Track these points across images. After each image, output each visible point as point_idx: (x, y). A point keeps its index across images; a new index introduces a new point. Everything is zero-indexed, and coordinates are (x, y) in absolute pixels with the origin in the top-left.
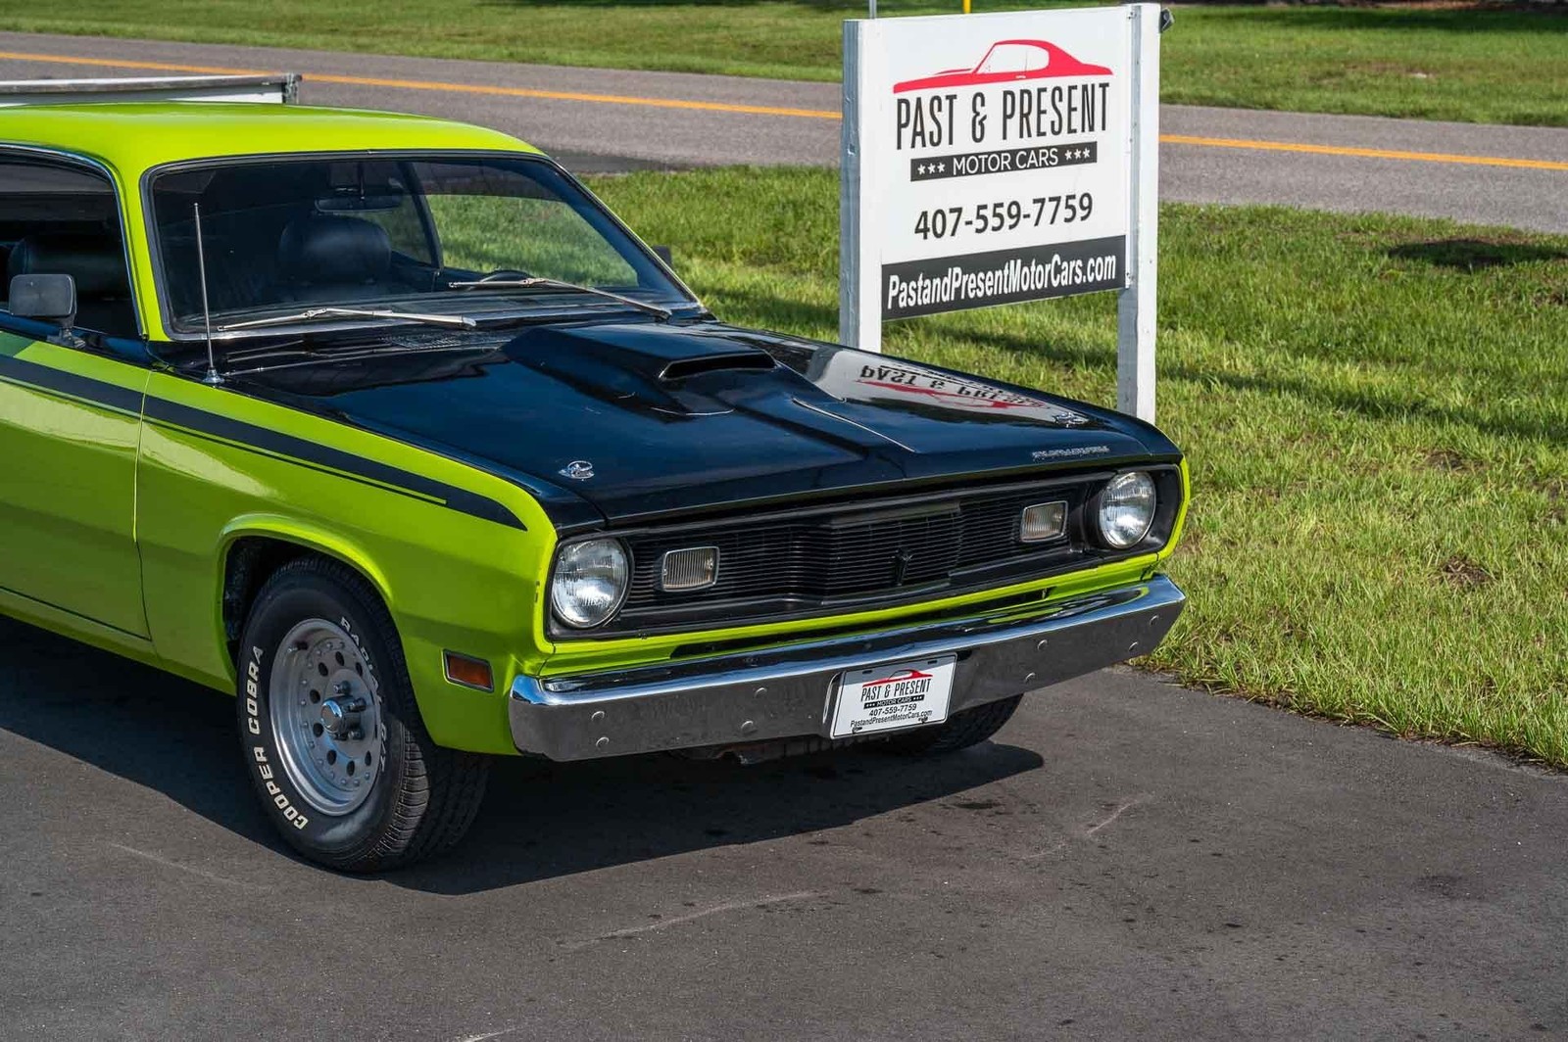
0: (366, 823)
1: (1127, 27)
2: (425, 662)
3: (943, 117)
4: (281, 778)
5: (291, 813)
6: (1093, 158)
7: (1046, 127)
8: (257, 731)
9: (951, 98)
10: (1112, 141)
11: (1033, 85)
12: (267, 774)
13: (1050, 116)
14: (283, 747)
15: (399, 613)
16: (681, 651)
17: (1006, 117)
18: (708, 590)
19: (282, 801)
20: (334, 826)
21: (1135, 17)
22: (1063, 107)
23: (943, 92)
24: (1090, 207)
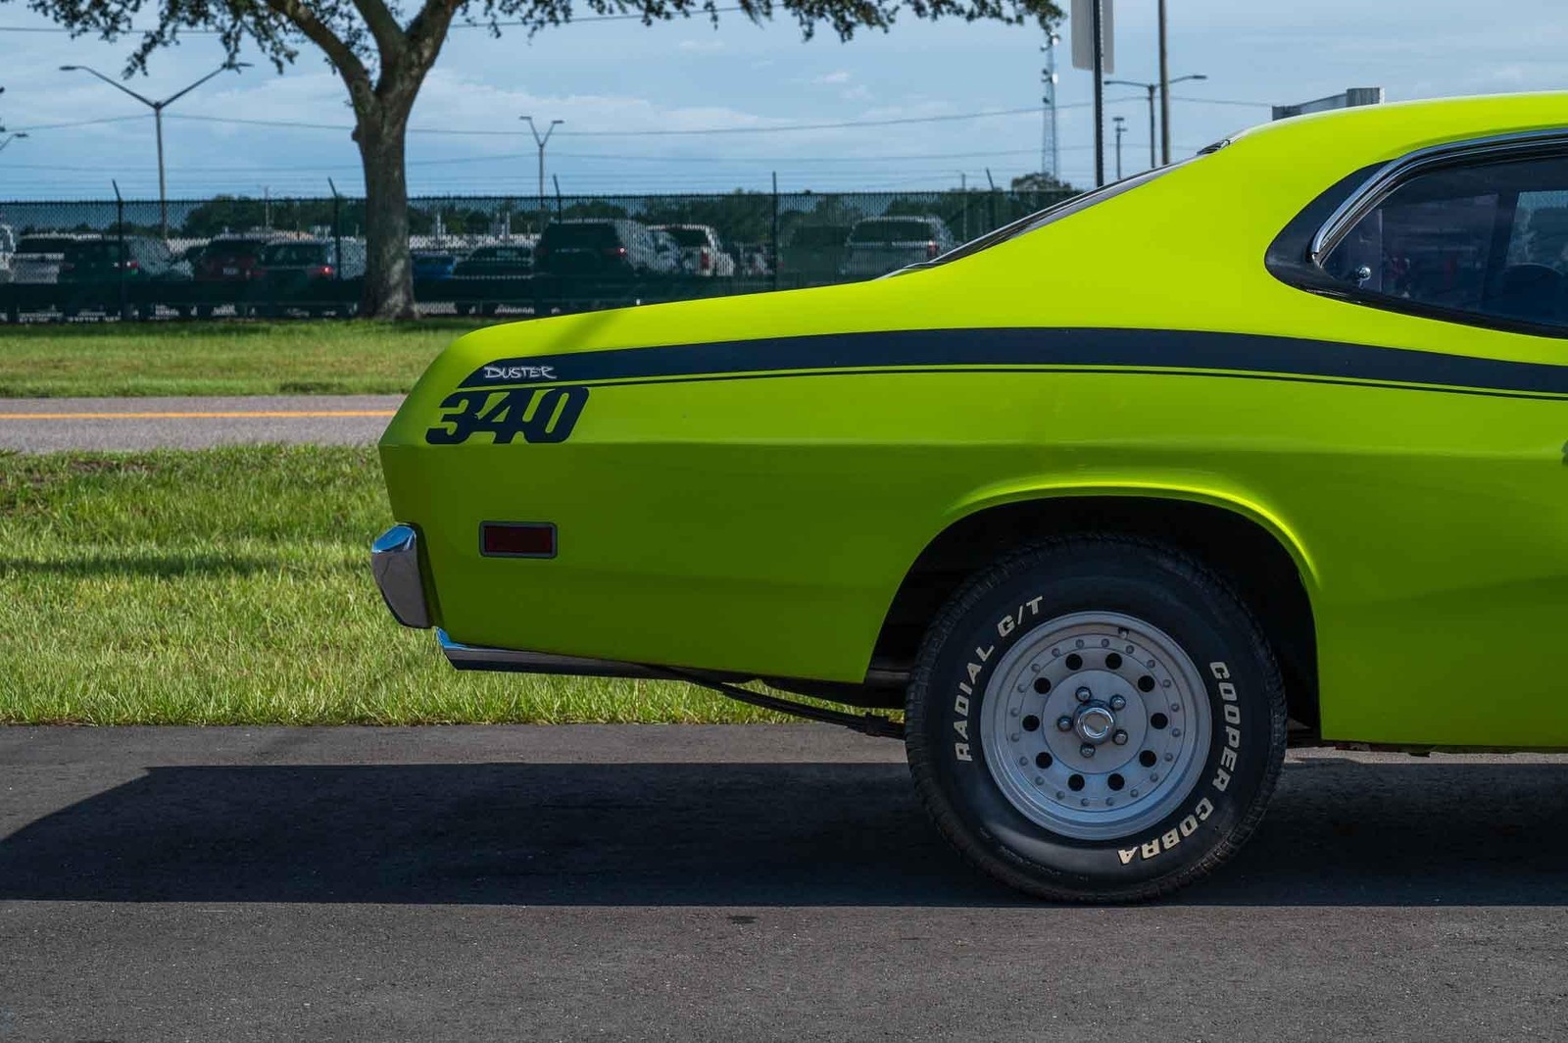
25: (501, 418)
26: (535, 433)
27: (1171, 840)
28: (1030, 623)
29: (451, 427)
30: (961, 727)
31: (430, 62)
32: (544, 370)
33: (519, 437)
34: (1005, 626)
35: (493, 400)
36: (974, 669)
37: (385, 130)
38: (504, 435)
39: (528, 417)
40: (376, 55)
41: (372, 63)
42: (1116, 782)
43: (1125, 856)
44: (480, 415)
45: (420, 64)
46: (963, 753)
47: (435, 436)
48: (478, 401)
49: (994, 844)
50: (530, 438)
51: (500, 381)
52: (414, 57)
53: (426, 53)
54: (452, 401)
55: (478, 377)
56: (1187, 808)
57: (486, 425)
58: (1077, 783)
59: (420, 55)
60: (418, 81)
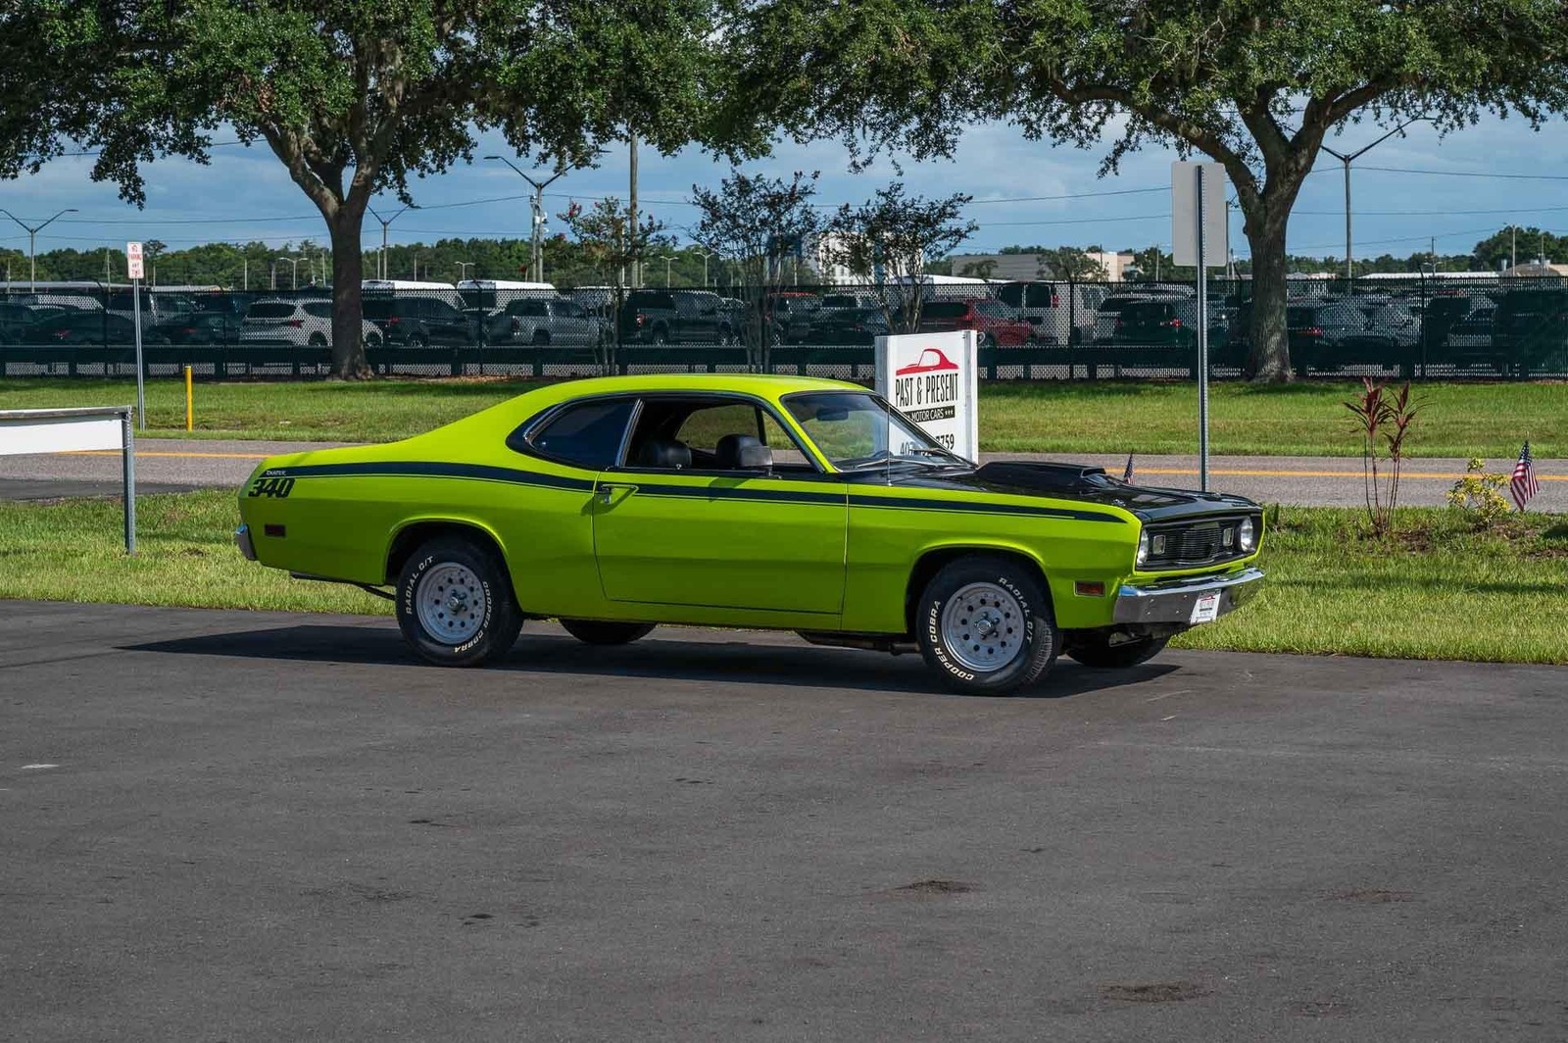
0: (1016, 670)
1: (962, 342)
2: (1062, 590)
3: (909, 389)
4: (951, 660)
5: (962, 674)
6: (953, 416)
7: (939, 398)
8: (936, 641)
9: (911, 379)
10: (959, 404)
11: (935, 373)
12: (944, 659)
13: (940, 391)
14: (951, 649)
15: (1050, 570)
16: (1158, 580)
17: (928, 391)
18: (1160, 556)
19: (955, 670)
20: (990, 676)
21: (967, 337)
22: (944, 385)
23: (909, 376)
24: (952, 443)
25: (270, 488)
26: (279, 495)
27: (470, 645)
28: (430, 566)
29: (255, 491)
30: (408, 602)
31: (1307, 169)
32: (283, 472)
33: (274, 495)
34: (422, 566)
35: (268, 483)
36: (412, 581)
37: (1267, 226)
38: (270, 495)
39: (277, 488)
40: (1263, 164)
41: (1259, 171)
42: (463, 624)
43: (457, 650)
44: (264, 487)
45: (1297, 170)
46: (409, 611)
47: (251, 494)
48: (264, 482)
49: (418, 644)
50: (277, 496)
51: (271, 476)
52: (1292, 165)
53: (1303, 162)
54: (256, 483)
55: (264, 475)
56: (477, 634)
57: (265, 491)
58: (451, 624)
59: (1297, 163)
60: (1297, 184)
